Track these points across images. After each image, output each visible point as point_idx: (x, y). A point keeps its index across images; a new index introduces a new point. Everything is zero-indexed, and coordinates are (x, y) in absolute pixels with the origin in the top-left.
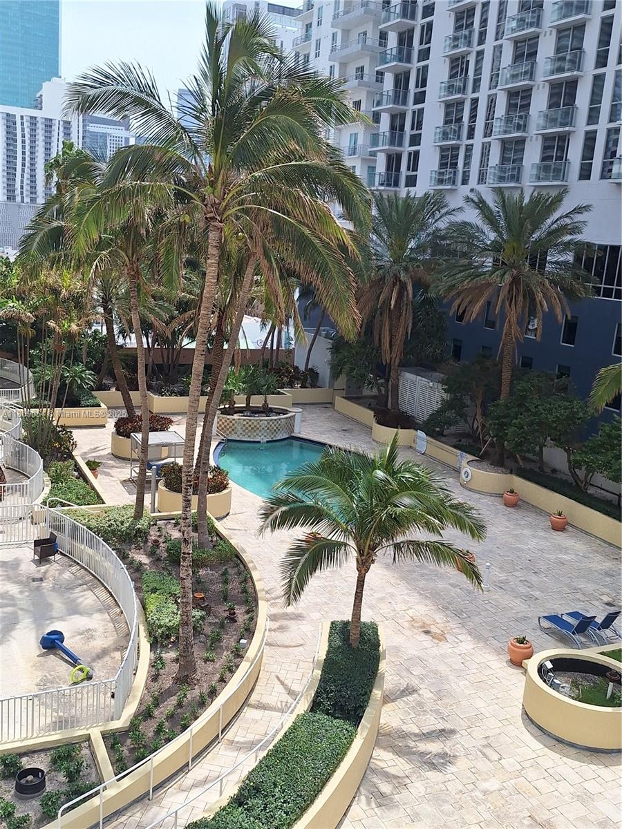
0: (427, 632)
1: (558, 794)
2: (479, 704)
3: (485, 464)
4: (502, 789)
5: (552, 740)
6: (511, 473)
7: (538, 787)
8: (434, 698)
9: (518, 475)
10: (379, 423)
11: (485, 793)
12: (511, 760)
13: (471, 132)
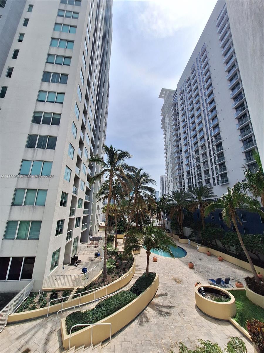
0: (176, 281)
1: (200, 332)
2: (183, 300)
3: (203, 246)
4: (181, 327)
5: (203, 314)
6: (209, 247)
7: (194, 328)
8: (170, 297)
9: (210, 248)
10: (180, 238)
11: (175, 327)
12: (188, 318)
13: (193, 182)
